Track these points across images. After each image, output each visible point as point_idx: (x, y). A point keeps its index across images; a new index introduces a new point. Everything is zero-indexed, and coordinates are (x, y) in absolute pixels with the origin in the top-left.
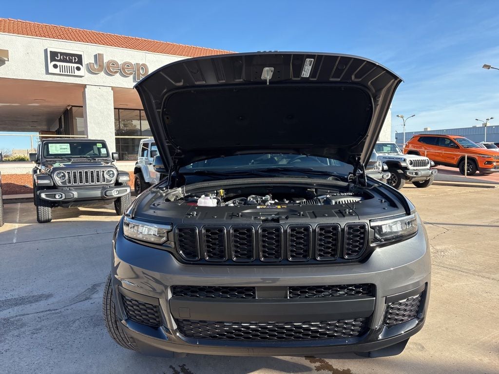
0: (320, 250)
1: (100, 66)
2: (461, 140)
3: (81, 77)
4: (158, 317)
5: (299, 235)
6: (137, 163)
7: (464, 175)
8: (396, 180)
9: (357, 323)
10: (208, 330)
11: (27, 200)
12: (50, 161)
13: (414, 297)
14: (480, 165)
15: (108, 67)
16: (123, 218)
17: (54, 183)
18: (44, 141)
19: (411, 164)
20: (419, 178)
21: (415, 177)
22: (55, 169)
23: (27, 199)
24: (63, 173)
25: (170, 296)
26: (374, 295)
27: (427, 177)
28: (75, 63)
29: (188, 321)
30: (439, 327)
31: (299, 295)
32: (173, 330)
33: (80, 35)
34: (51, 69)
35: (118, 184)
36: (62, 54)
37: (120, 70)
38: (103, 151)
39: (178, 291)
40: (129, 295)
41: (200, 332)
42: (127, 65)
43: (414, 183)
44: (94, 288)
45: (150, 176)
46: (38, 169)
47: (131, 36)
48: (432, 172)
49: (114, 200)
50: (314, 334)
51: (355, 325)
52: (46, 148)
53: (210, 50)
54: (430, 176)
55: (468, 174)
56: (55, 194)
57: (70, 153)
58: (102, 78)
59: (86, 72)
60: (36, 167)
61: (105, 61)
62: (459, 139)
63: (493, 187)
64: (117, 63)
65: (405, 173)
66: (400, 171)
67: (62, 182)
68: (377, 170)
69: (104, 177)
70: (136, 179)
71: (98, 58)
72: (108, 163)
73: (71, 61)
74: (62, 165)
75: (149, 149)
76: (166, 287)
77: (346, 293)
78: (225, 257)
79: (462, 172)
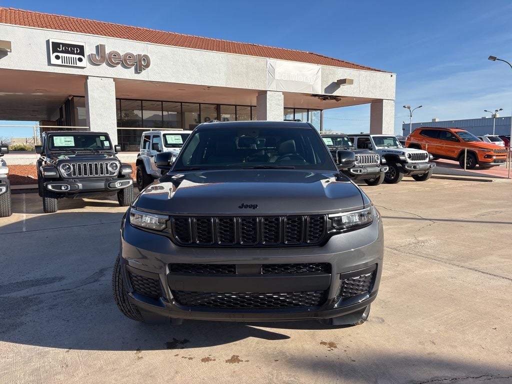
0: (288, 236)
1: (101, 57)
2: (462, 133)
3: (83, 68)
4: (158, 290)
5: (271, 224)
6: (139, 155)
7: (463, 168)
8: (394, 173)
9: (317, 295)
10: (198, 300)
11: (32, 191)
12: (55, 153)
13: (366, 275)
14: (481, 159)
15: (110, 58)
16: (129, 210)
17: (60, 175)
18: (49, 133)
19: (409, 158)
20: (418, 172)
21: (413, 171)
22: (61, 162)
23: (31, 189)
24: (68, 165)
25: (168, 272)
26: (330, 272)
27: (425, 170)
28: (77, 54)
29: (182, 292)
30: (402, 305)
31: (270, 271)
32: (170, 299)
33: (81, 24)
34: (54, 61)
35: (121, 176)
36: (64, 45)
37: (122, 61)
38: (107, 144)
39: (175, 268)
40: (135, 272)
41: (192, 301)
42: (129, 56)
43: (413, 176)
44: (102, 272)
45: (152, 168)
46: (43, 160)
47: (132, 25)
48: (430, 166)
49: (117, 192)
50: (283, 303)
51: (316, 296)
52: (50, 141)
53: (212, 40)
54: (428, 169)
55: (467, 168)
56: (61, 186)
57: (74, 145)
58: (104, 69)
59: (88, 63)
60: (40, 158)
61: (107, 52)
62: (460, 132)
63: (491, 181)
64: (119, 54)
65: (404, 166)
66: (399, 165)
67: (67, 174)
68: (375, 163)
69: (107, 170)
70: (138, 171)
71: (100, 49)
72: (111, 156)
73: (72, 52)
74: (67, 157)
75: (151, 141)
76: (165, 264)
77: (308, 270)
78: (212, 241)
79: (462, 166)
